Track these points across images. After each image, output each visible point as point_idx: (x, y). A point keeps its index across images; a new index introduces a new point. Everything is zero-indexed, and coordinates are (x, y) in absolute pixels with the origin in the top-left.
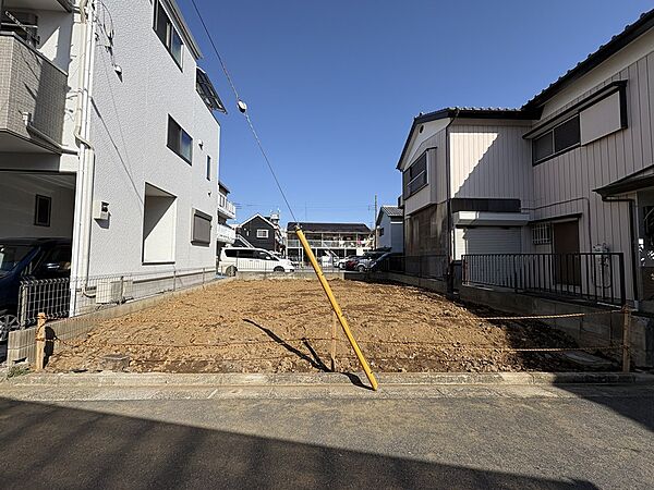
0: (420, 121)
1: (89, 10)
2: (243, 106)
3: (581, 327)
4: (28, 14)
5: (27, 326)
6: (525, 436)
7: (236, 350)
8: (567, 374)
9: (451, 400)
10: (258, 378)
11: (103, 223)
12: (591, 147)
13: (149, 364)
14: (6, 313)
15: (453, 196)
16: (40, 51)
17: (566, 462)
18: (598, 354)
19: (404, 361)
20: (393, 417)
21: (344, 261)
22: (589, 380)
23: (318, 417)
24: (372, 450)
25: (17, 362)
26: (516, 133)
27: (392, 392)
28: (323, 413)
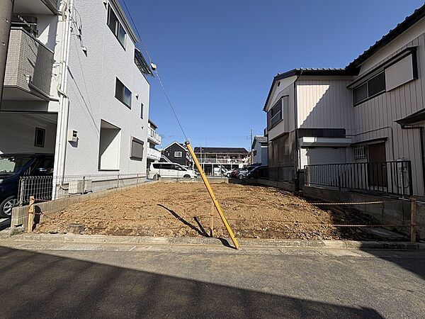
0: (278, 79)
1: (67, 13)
2: (154, 66)
3: (383, 213)
4: (31, 17)
5: (23, 205)
6: (334, 280)
7: (151, 223)
8: (370, 242)
9: (287, 256)
10: (163, 240)
11: (74, 144)
12: (393, 93)
13: (96, 230)
14: (14, 198)
15: (299, 127)
16: (38, 39)
17: (359, 296)
18: (394, 230)
19: (259, 232)
20: (246, 265)
21: (230, 172)
22: (385, 247)
23: (196, 264)
24: (227, 284)
25: (17, 226)
26: (342, 85)
27: (248, 250)
28: (200, 261)
